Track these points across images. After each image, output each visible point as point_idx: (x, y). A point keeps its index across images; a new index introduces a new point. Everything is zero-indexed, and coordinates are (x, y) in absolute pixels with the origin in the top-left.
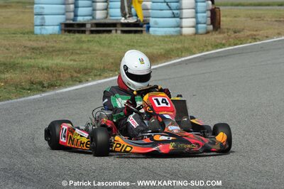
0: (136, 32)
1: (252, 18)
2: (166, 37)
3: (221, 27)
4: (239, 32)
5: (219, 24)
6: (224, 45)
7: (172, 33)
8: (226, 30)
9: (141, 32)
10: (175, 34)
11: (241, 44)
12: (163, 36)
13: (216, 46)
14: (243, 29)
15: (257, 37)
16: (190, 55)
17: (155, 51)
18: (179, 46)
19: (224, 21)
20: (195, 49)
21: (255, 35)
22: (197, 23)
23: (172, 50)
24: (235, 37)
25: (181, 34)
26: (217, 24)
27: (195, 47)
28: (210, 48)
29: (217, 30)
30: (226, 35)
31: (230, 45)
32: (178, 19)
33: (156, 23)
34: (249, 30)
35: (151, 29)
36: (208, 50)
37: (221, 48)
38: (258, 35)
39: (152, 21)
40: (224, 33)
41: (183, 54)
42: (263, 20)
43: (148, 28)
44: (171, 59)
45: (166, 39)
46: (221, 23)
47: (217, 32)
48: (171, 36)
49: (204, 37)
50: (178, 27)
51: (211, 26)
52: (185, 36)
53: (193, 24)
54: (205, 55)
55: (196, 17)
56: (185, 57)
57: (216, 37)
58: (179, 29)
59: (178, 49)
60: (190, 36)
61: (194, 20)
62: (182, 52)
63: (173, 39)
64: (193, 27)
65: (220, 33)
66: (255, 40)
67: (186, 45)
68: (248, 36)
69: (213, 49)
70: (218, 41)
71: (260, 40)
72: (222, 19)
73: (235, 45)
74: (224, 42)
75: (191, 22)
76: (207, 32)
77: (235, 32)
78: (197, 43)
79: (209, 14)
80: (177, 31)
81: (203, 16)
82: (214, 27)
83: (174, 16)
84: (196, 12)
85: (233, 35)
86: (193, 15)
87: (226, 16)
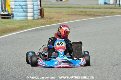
0: (8, 18)
1: (57, 13)
2: (21, 20)
3: (44, 16)
4: (52, 19)
5: (43, 15)
6: (45, 24)
8: (46, 18)
9: (10, 18)
10: (25, 19)
11: (53, 24)
12: (19, 20)
13: (42, 25)
14: (53, 18)
15: (59, 21)
16: (31, 28)
17: (16, 27)
18: (26, 24)
19: (46, 14)
20: (33, 26)
21: (59, 20)
22: (34, 15)
23: (23, 26)
24: (50, 21)
25: (27, 19)
26: (42, 15)
27: (33, 25)
28: (39, 25)
29: (42, 18)
30: (46, 20)
31: (48, 24)
32: (26, 13)
33: (16, 15)
34: (56, 18)
35: (14, 17)
36: (39, 26)
37: (44, 25)
38: (60, 20)
39: (15, 14)
40: (45, 19)
41: (28, 28)
42: (62, 14)
43: (13, 16)
44: (23, 30)
45: (21, 22)
46: (44, 15)
47: (42, 19)
48: (23, 20)
49: (37, 21)
50: (26, 16)
52: (29, 20)
53: (32, 15)
54: (38, 28)
55: (33, 12)
56: (29, 29)
57: (42, 21)
59: (26, 26)
60: (31, 20)
61: (33, 13)
62: (27, 27)
63: (23, 21)
65: (44, 19)
66: (59, 22)
67: (29, 24)
68: (55, 21)
69: (41, 26)
70: (43, 22)
73: (50, 24)
74: (45, 23)
75: (32, 14)
76: (38, 19)
77: (50, 19)
78: (34, 23)
79: (39, 11)
80: (25, 18)
81: (37, 12)
82: (41, 16)
83: (24, 12)
84: (34, 10)
85: (49, 20)
86: (32, 11)
87: (46, 12)
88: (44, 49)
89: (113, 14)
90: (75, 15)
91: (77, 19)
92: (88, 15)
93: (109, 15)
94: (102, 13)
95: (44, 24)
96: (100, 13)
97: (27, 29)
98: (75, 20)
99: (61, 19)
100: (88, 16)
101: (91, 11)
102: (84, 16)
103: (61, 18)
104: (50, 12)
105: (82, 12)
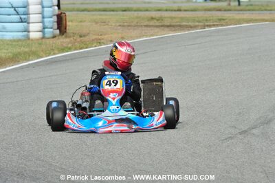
1: (97, 23)
3: (67, 31)
4: (84, 36)
6: (70, 49)
7: (20, 37)
8: (72, 35)
10: (23, 38)
11: (86, 48)
12: (10, 41)
13: (63, 50)
14: (89, 34)
15: (102, 41)
16: (38, 58)
17: (3, 55)
18: (27, 50)
19: (70, 25)
20: (42, 53)
21: (100, 39)
22: (44, 28)
23: (20, 53)
24: (81, 40)
25: (28, 38)
26: (63, 28)
27: (42, 51)
28: (56, 52)
29: (63, 34)
30: (72, 39)
31: (76, 49)
32: (25, 24)
33: (4, 28)
34: (94, 35)
36: (54, 54)
37: (67, 51)
40: (70, 37)
41: (31, 58)
42: (107, 25)
44: (18, 62)
45: (14, 43)
46: (67, 28)
47: (63, 36)
48: (19, 40)
49: (51, 41)
51: (58, 31)
52: (32, 40)
53: (40, 29)
54: (52, 58)
55: (43, 22)
56: (32, 60)
57: (63, 40)
58: (26, 33)
59: (25, 53)
60: (38, 40)
61: (41, 24)
62: (29, 56)
63: (20, 43)
64: (40, 31)
65: (66, 37)
66: (100, 44)
67: (34, 49)
68: (93, 40)
69: (59, 53)
70: (65, 45)
71: (104, 44)
72: (68, 23)
73: (81, 49)
74: (70, 45)
75: (39, 26)
76: (54, 37)
77: (81, 36)
78: (44, 47)
79: (55, 18)
80: (24, 36)
81: (50, 21)
82: (60, 31)
83: (22, 21)
84: (43, 17)
85: (79, 40)
86: (40, 19)
87: (72, 21)
88: (82, 94)
89: (222, 22)
90: (137, 26)
91: (143, 36)
92: (168, 26)
93: (214, 25)
94: (199, 22)
95: (67, 47)
96: (194, 21)
97: (29, 60)
98: (137, 37)
99: (106, 37)
100: (166, 29)
101: (175, 18)
102: (157, 30)
103: (105, 35)
104: (81, 22)
105: (152, 18)
